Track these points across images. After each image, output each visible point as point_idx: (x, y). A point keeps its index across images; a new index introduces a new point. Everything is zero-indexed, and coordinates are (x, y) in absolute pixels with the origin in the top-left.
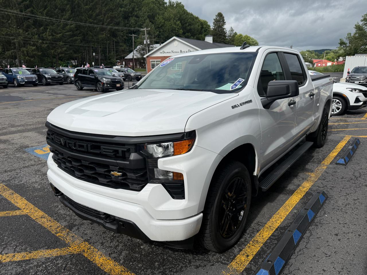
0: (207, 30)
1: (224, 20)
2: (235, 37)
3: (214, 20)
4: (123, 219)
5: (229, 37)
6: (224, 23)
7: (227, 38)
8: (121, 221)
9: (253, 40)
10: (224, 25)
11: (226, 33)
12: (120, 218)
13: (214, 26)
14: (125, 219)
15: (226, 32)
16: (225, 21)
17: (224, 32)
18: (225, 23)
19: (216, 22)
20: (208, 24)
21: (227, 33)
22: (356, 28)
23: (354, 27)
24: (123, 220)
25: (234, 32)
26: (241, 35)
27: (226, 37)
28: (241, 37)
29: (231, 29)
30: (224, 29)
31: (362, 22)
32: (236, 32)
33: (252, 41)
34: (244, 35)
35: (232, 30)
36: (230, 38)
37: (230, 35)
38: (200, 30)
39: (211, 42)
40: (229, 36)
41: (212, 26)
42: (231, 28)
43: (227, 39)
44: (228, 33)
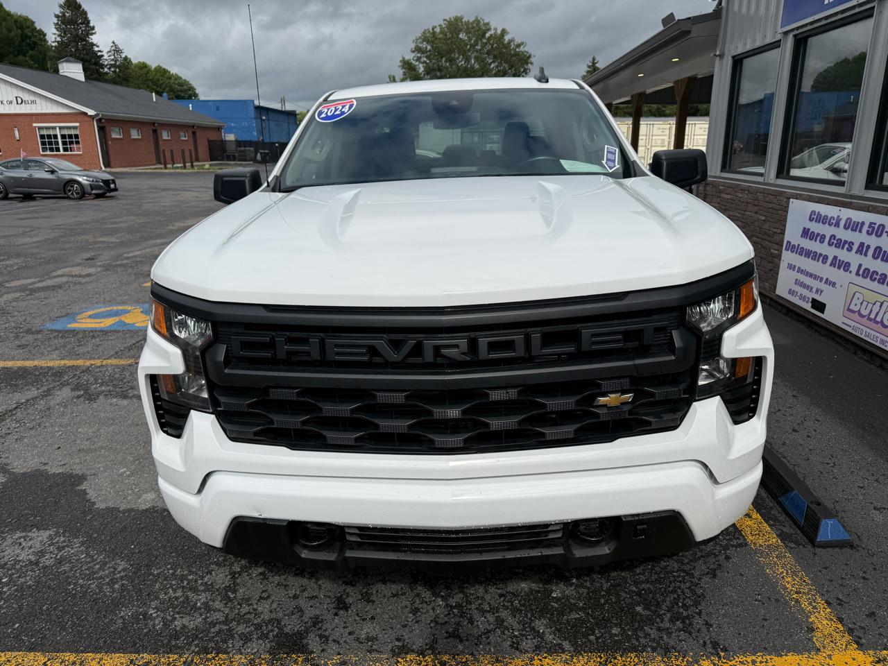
0: (35, 43)
1: (88, 22)
2: (130, 70)
3: (57, 16)
4: (649, 513)
5: (112, 69)
6: (90, 30)
7: (106, 70)
8: (641, 522)
9: (180, 81)
10: (92, 34)
11: (102, 56)
12: (638, 515)
13: (59, 36)
14: (654, 513)
15: (99, 54)
16: (91, 25)
17: (95, 53)
18: (93, 28)
19: (63, 23)
20: (38, 28)
21: (104, 58)
22: (403, 67)
23: (399, 66)
24: (649, 517)
25: (123, 56)
26: (143, 66)
27: (103, 68)
28: (147, 69)
29: (113, 48)
30: (93, 45)
31: (414, 54)
32: (129, 57)
33: (176, 82)
34: (153, 66)
35: (117, 50)
36: (115, 72)
37: (113, 62)
38: (17, 43)
39: (81, 76)
40: (111, 65)
41: (55, 34)
42: (112, 44)
43: (106, 73)
44: (106, 57)
